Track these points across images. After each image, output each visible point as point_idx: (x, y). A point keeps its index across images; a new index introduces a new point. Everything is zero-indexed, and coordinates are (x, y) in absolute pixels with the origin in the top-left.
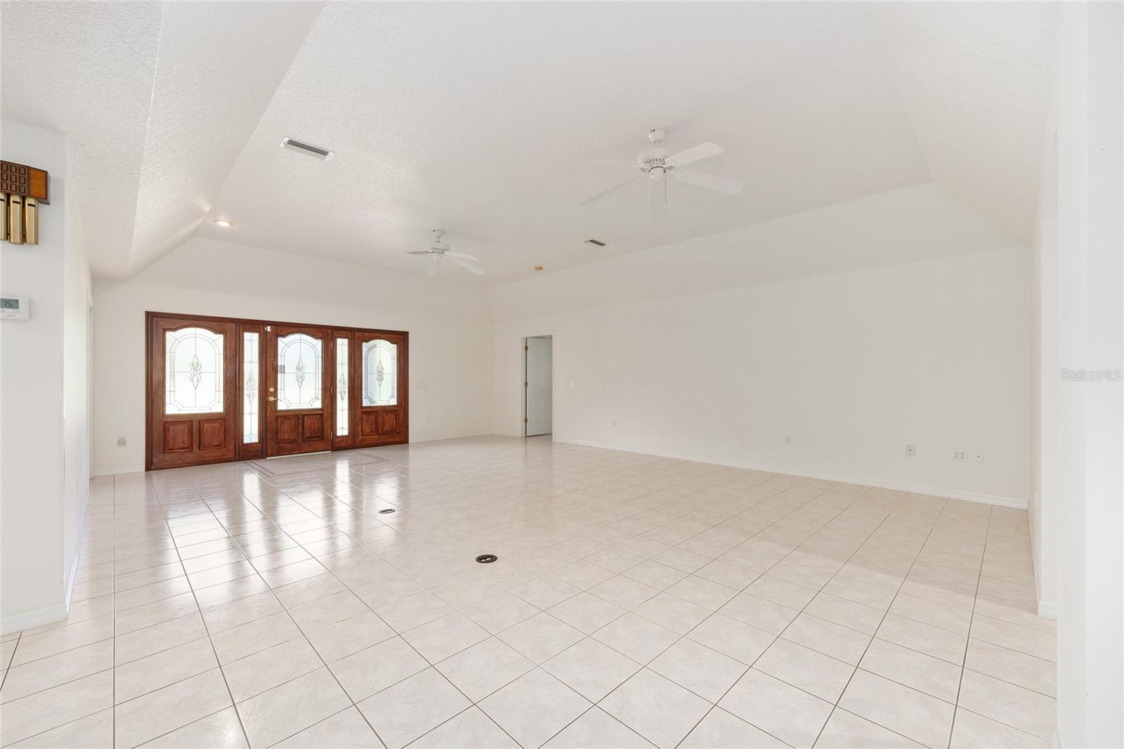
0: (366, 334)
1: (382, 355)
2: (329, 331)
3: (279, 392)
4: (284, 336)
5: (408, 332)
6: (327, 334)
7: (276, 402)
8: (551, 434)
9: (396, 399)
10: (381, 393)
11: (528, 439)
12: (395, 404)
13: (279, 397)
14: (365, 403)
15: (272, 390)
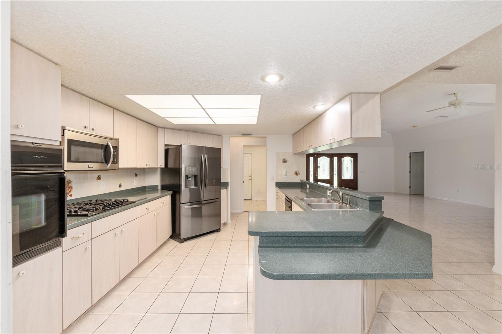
0: (343, 155)
1: (347, 162)
2: (332, 155)
3: (318, 174)
4: (319, 157)
5: (357, 154)
6: (331, 156)
7: (317, 176)
8: (423, 194)
9: (353, 177)
10: (348, 174)
11: (411, 195)
12: (353, 178)
13: (318, 175)
14: (343, 178)
15: (316, 173)
